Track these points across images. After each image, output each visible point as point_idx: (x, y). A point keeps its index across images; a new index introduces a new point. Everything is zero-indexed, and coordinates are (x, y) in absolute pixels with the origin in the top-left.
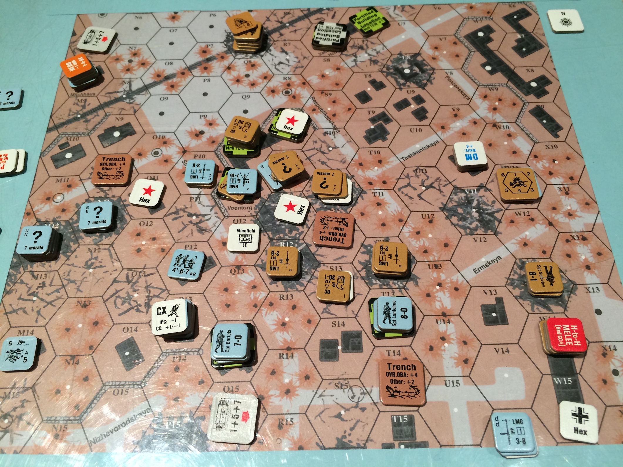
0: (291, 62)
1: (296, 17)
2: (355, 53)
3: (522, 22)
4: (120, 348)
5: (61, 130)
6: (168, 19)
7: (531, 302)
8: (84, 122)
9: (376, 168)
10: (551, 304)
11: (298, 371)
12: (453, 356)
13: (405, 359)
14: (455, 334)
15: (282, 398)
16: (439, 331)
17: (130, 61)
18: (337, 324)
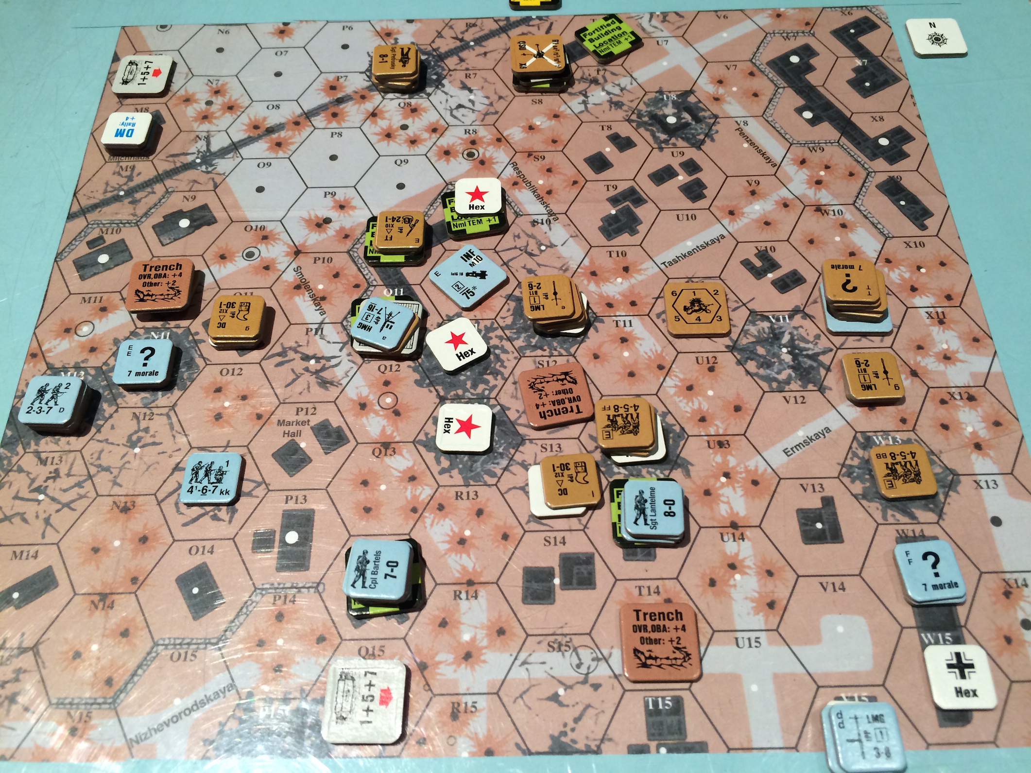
0: (476, 104)
1: (486, 31)
2: (585, 90)
3: (863, 40)
4: (184, 581)
5: (91, 217)
6: (273, 34)
7: (881, 504)
8: (130, 203)
9: (619, 280)
10: (915, 508)
11: (485, 621)
12: (749, 595)
13: (668, 601)
14: (752, 558)
15: (459, 666)
16: (725, 554)
17: (209, 103)
18: (552, 541)
